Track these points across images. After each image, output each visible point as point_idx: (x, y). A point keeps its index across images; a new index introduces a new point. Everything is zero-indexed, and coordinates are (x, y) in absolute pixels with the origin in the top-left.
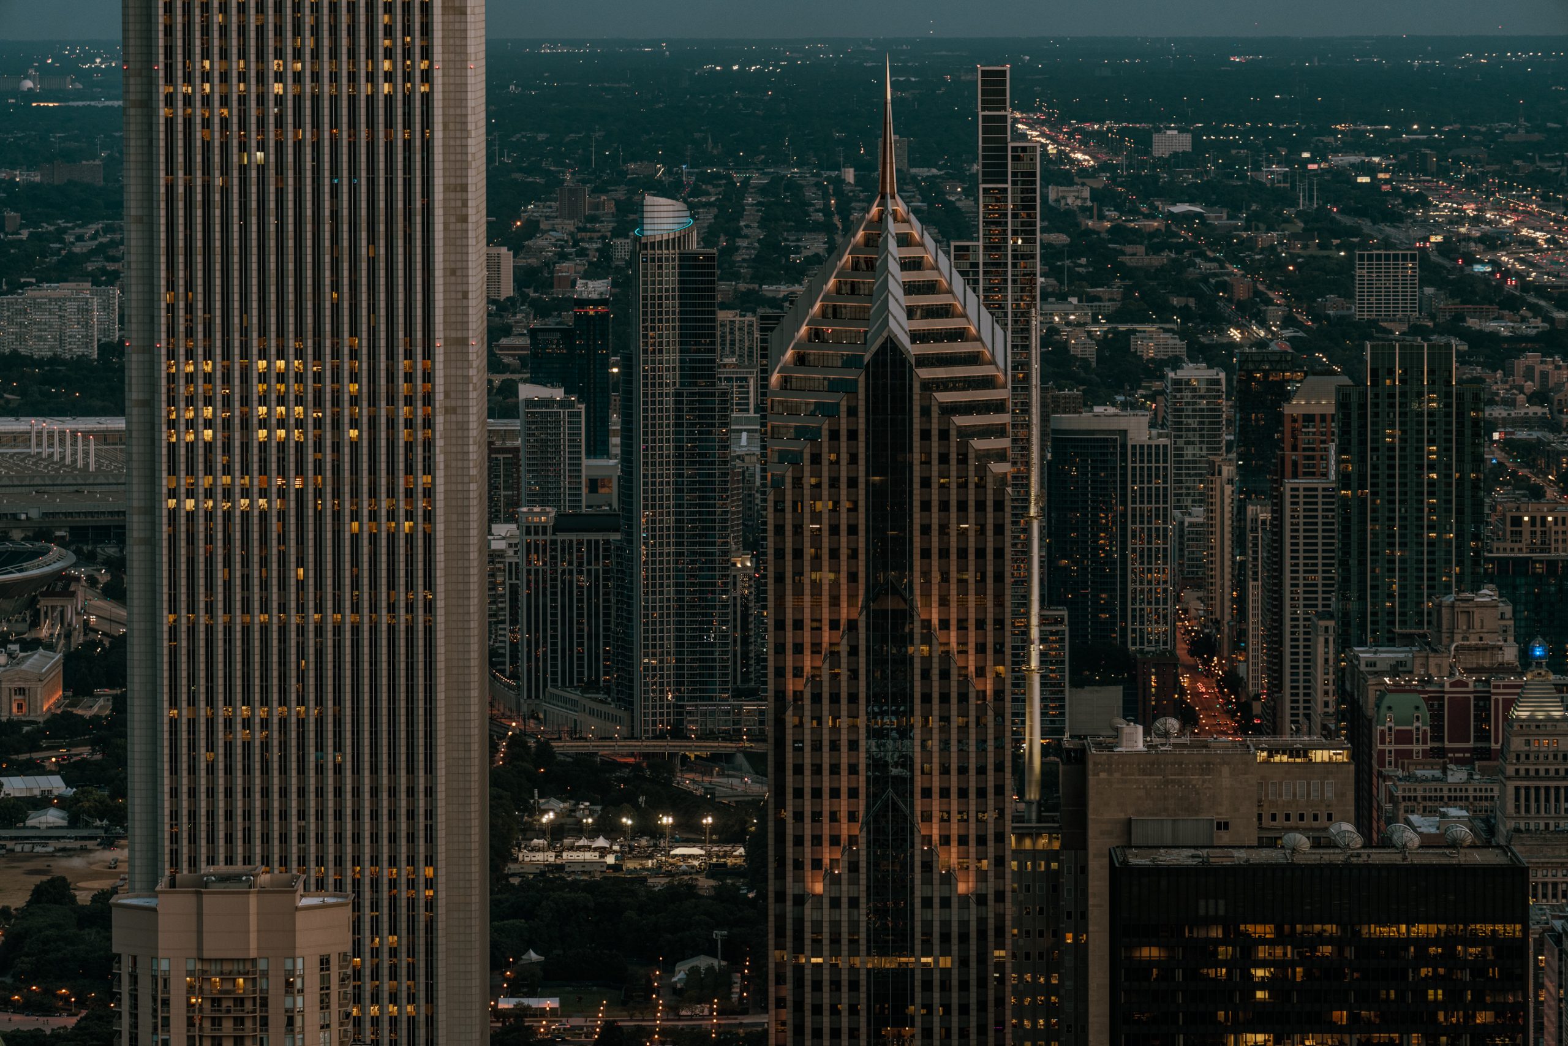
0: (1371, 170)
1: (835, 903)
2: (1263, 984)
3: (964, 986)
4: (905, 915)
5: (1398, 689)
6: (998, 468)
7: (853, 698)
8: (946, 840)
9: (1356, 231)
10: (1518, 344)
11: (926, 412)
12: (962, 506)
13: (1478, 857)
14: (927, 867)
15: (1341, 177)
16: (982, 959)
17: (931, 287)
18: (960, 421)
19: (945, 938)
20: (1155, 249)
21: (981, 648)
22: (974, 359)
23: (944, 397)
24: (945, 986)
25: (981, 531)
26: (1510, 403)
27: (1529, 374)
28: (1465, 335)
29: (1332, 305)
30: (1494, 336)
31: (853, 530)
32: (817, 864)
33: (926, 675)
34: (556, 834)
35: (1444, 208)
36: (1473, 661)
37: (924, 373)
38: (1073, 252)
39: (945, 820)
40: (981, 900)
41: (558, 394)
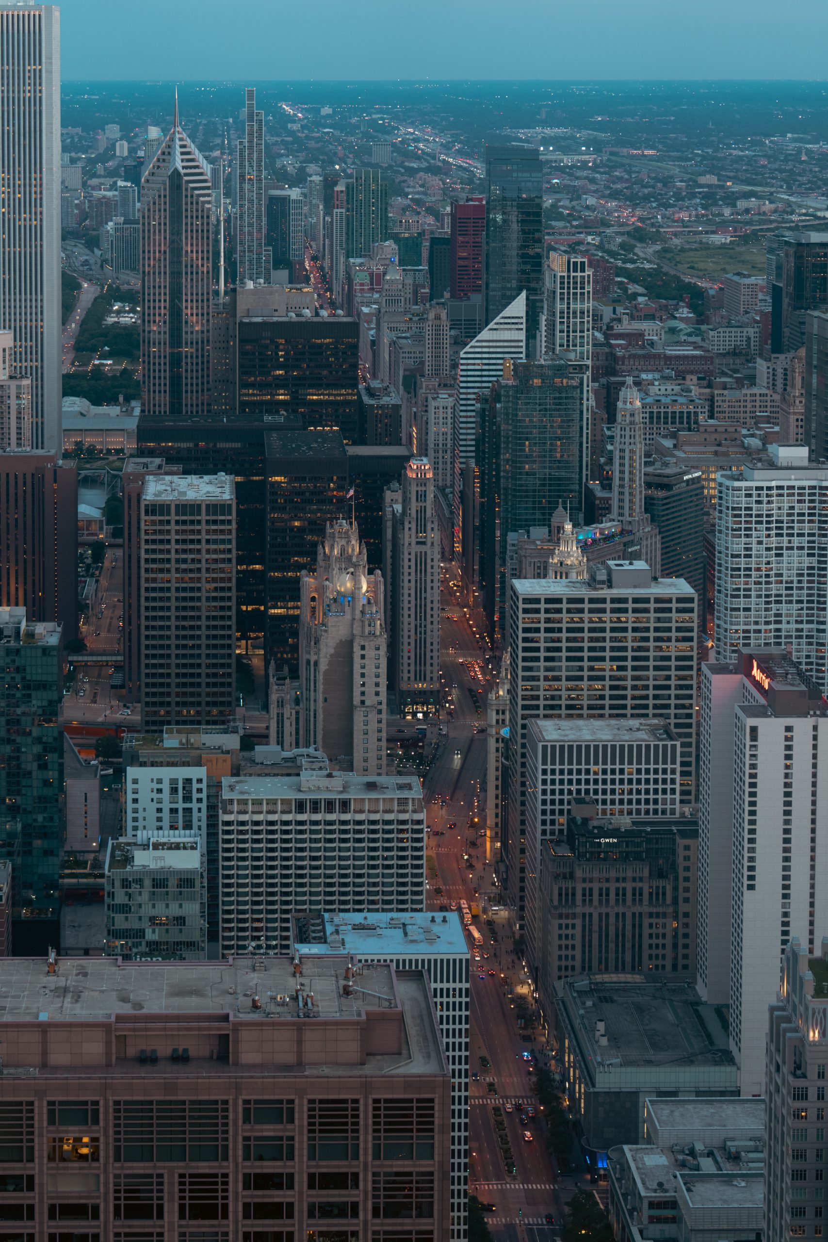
0: (383, 119)
1: (160, 333)
2: (282, 356)
3: (197, 357)
4: (180, 336)
5: (360, 270)
6: (207, 206)
7: (165, 273)
8: (192, 315)
9: (377, 137)
10: (419, 170)
11: (186, 190)
12: (197, 217)
13: (345, 320)
14: (186, 322)
15: (375, 121)
16: (203, 349)
17: (188, 153)
18: (197, 192)
19: (192, 343)
20: (317, 142)
21: (203, 259)
22: (201, 174)
23: (192, 185)
24: (192, 357)
25: (202, 224)
26: (414, 187)
27: (420, 179)
28: (404, 167)
29: (366, 158)
30: (412, 168)
31: (165, 224)
32: (154, 322)
33: (186, 266)
34: (118, 312)
35: (402, 130)
36: (383, 262)
37: (186, 178)
38: (292, 143)
39: (192, 308)
40: (202, 332)
41: (129, 184)
